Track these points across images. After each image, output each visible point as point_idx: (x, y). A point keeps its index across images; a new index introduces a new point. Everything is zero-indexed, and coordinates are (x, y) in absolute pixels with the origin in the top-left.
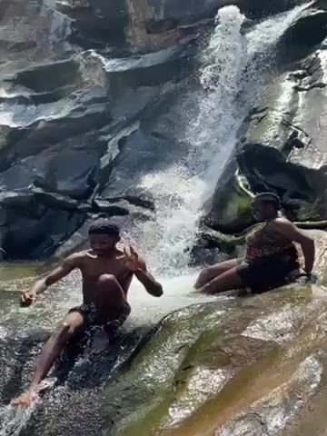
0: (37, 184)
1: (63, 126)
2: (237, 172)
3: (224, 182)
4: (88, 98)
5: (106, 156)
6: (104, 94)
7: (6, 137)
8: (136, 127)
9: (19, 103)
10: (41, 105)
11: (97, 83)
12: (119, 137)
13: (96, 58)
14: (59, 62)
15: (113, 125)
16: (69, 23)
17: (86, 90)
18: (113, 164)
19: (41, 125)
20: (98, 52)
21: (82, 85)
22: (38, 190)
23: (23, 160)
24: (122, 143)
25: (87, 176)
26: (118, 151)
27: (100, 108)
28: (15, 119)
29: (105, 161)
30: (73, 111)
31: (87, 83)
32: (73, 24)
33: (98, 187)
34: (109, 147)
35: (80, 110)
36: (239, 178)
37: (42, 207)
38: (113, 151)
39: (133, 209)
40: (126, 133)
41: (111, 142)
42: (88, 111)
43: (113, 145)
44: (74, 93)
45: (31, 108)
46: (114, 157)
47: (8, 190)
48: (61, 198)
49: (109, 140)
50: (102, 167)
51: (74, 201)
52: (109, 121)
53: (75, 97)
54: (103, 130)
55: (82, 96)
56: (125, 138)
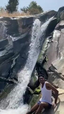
1: (4, 57)
5: (12, 64)
6: (12, 47)
8: (19, 56)
11: (11, 44)
12: (15, 59)
13: (11, 38)
14: (5, 39)
15: (15, 55)
16: (6, 29)
18: (14, 66)
20: (12, 36)
29: (12, 66)
32: (7, 29)
34: (13, 62)
35: (8, 52)
38: (14, 63)
40: (17, 57)
42: (9, 53)
51: (6, 78)
54: (13, 57)
55: (8, 49)
56: (17, 59)
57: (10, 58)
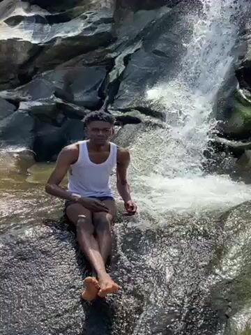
0: (57, 95)
1: (77, 43)
2: (238, 86)
3: (227, 94)
4: (96, 18)
5: (114, 71)
6: (110, 15)
7: (28, 53)
8: (139, 45)
9: (37, 22)
10: (55, 25)
11: (103, 5)
12: (124, 54)
15: (118, 43)
17: (95, 12)
18: (120, 78)
19: (57, 43)
21: (90, 7)
22: (59, 100)
23: (44, 74)
24: (127, 60)
25: (98, 89)
26: (124, 67)
27: (108, 28)
28: (35, 36)
29: (113, 76)
30: (85, 29)
31: (94, 5)
33: (107, 98)
34: (116, 63)
35: (92, 29)
36: (241, 91)
37: (61, 116)
38: (120, 67)
39: (145, 118)
40: (131, 51)
41: (117, 59)
42: (97, 31)
43: (119, 61)
44: (84, 14)
45: (47, 27)
46: (120, 72)
47: (33, 100)
48: (77, 108)
49: (115, 57)
50: (111, 81)
52: (115, 40)
53: (86, 17)
54: (109, 48)
55: (91, 17)
56: (129, 55)
57: (99, 51)
